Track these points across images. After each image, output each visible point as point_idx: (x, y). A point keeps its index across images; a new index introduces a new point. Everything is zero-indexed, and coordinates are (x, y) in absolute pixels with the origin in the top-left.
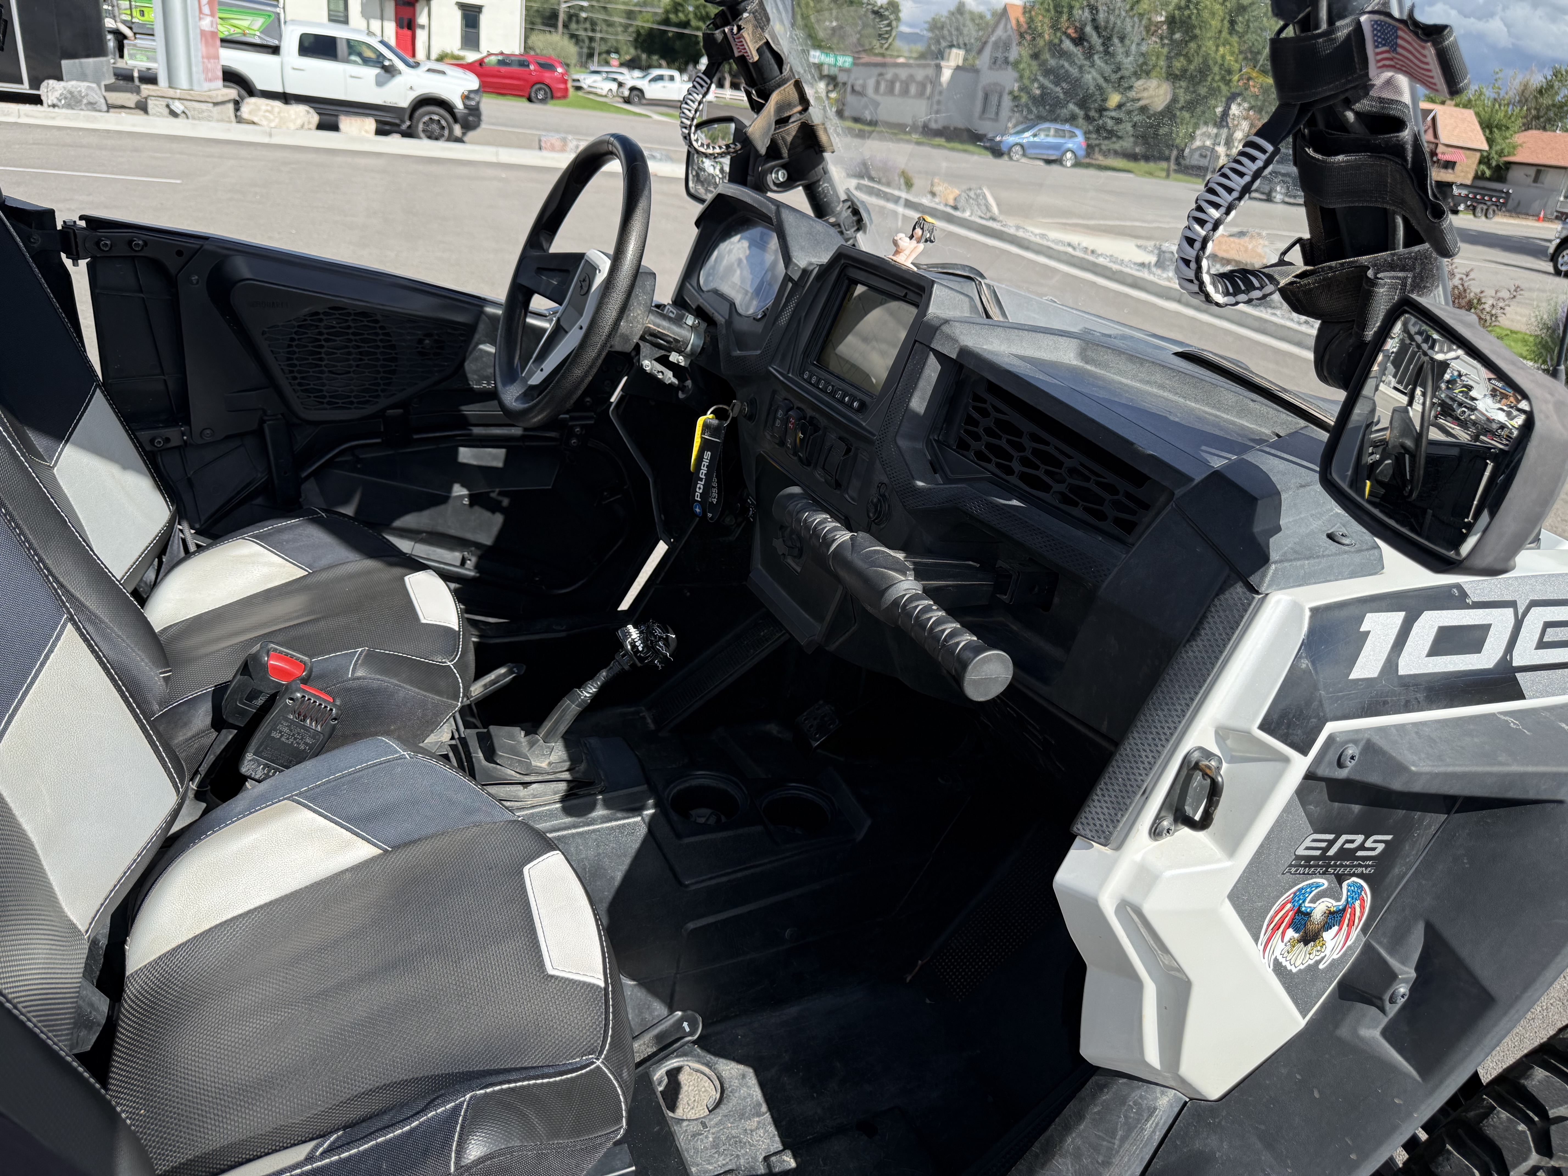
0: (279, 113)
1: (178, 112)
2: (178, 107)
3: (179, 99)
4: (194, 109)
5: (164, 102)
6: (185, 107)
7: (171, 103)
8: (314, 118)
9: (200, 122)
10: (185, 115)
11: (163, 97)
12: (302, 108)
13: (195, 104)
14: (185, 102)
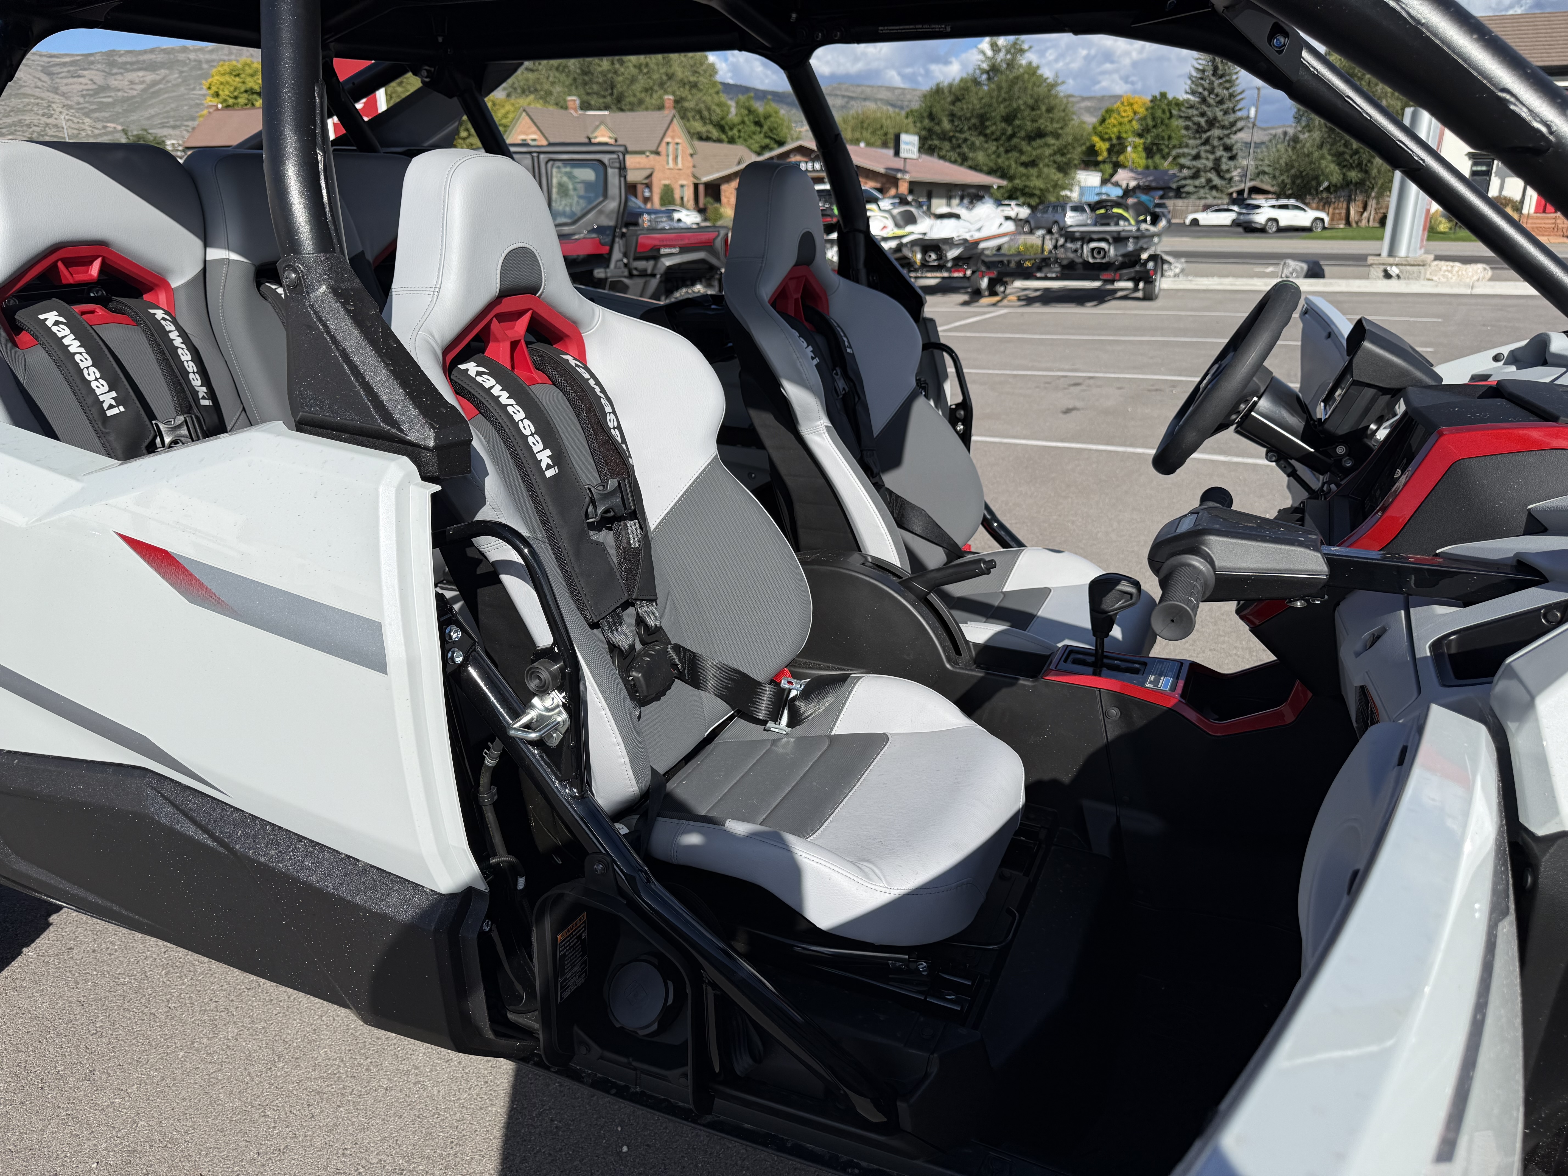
0: (1458, 272)
1: (1393, 274)
2: (1394, 271)
3: (1397, 265)
4: (1409, 271)
5: (1382, 267)
6: (1401, 271)
7: (1389, 268)
8: (1490, 273)
9: (1411, 281)
10: (1398, 277)
11: (1383, 264)
12: (1480, 267)
13: (1408, 268)
14: (1401, 267)
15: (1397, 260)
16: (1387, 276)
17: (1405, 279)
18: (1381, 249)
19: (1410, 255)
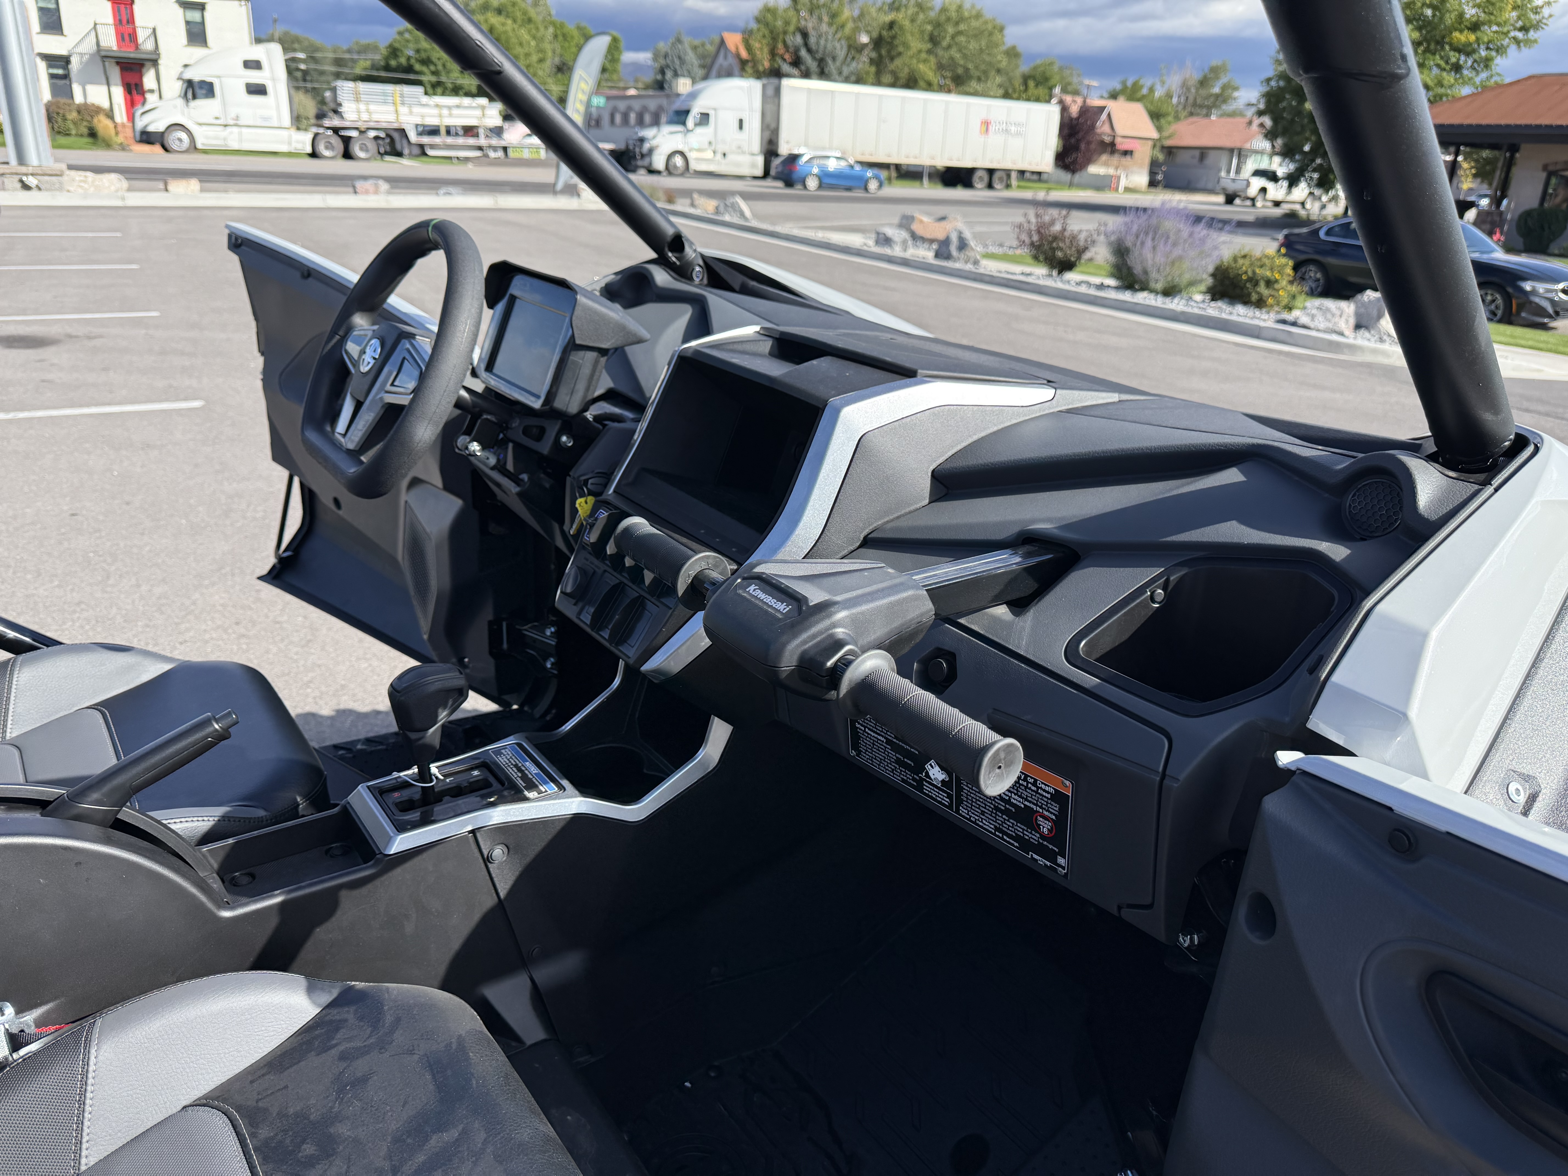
0: (93, 182)
1: (32, 185)
2: (31, 181)
3: (32, 175)
4: (47, 182)
5: (17, 178)
6: (39, 181)
7: (24, 178)
8: (125, 184)
9: (58, 193)
10: (39, 188)
11: (17, 174)
12: (113, 176)
13: (47, 178)
14: (40, 178)
15: (30, 170)
16: (26, 187)
17: (47, 190)
18: (7, 156)
19: (44, 163)
